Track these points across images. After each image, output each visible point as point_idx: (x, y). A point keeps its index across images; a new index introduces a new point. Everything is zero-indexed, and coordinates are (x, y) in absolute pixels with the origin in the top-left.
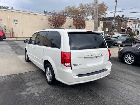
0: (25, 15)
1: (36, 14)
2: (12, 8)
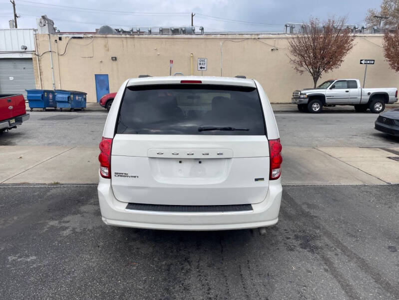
0: (230, 44)
1: (260, 36)
2: (202, 29)
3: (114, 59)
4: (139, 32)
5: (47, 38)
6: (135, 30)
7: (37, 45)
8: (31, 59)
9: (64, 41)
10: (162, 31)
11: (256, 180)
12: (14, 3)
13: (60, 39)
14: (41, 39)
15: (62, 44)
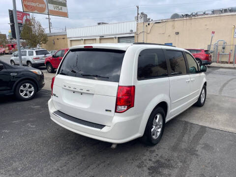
3: (177, 33)
4: (196, 15)
5: (142, 25)
6: (194, 14)
7: (137, 29)
8: (133, 37)
9: (151, 25)
10: (213, 12)
11: (106, 110)
12: (138, 7)
13: (149, 24)
14: (139, 25)
15: (149, 27)
